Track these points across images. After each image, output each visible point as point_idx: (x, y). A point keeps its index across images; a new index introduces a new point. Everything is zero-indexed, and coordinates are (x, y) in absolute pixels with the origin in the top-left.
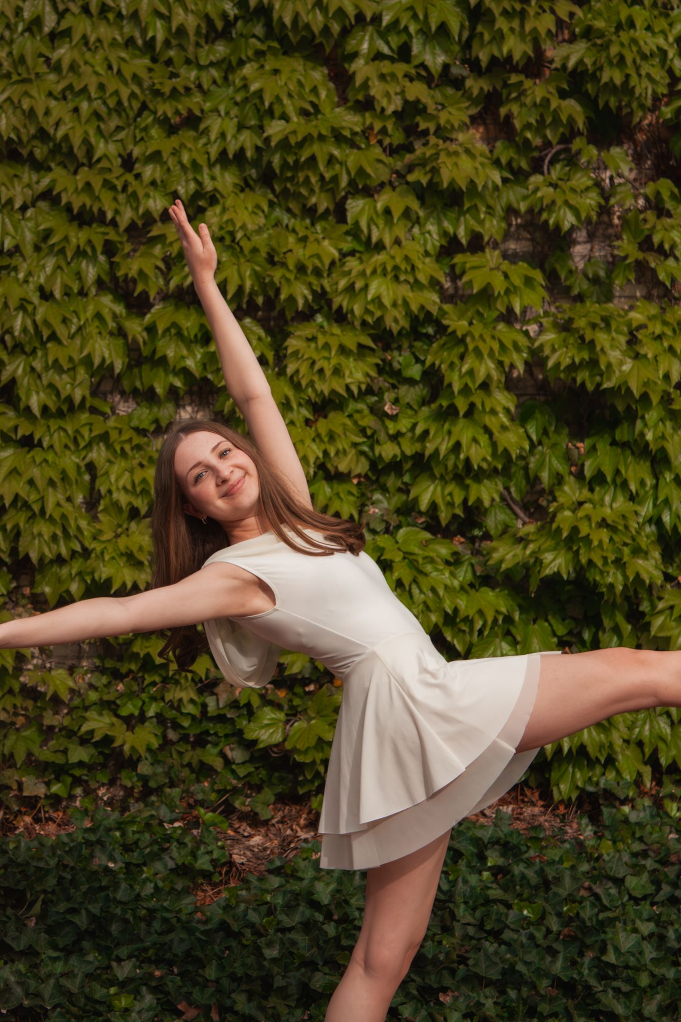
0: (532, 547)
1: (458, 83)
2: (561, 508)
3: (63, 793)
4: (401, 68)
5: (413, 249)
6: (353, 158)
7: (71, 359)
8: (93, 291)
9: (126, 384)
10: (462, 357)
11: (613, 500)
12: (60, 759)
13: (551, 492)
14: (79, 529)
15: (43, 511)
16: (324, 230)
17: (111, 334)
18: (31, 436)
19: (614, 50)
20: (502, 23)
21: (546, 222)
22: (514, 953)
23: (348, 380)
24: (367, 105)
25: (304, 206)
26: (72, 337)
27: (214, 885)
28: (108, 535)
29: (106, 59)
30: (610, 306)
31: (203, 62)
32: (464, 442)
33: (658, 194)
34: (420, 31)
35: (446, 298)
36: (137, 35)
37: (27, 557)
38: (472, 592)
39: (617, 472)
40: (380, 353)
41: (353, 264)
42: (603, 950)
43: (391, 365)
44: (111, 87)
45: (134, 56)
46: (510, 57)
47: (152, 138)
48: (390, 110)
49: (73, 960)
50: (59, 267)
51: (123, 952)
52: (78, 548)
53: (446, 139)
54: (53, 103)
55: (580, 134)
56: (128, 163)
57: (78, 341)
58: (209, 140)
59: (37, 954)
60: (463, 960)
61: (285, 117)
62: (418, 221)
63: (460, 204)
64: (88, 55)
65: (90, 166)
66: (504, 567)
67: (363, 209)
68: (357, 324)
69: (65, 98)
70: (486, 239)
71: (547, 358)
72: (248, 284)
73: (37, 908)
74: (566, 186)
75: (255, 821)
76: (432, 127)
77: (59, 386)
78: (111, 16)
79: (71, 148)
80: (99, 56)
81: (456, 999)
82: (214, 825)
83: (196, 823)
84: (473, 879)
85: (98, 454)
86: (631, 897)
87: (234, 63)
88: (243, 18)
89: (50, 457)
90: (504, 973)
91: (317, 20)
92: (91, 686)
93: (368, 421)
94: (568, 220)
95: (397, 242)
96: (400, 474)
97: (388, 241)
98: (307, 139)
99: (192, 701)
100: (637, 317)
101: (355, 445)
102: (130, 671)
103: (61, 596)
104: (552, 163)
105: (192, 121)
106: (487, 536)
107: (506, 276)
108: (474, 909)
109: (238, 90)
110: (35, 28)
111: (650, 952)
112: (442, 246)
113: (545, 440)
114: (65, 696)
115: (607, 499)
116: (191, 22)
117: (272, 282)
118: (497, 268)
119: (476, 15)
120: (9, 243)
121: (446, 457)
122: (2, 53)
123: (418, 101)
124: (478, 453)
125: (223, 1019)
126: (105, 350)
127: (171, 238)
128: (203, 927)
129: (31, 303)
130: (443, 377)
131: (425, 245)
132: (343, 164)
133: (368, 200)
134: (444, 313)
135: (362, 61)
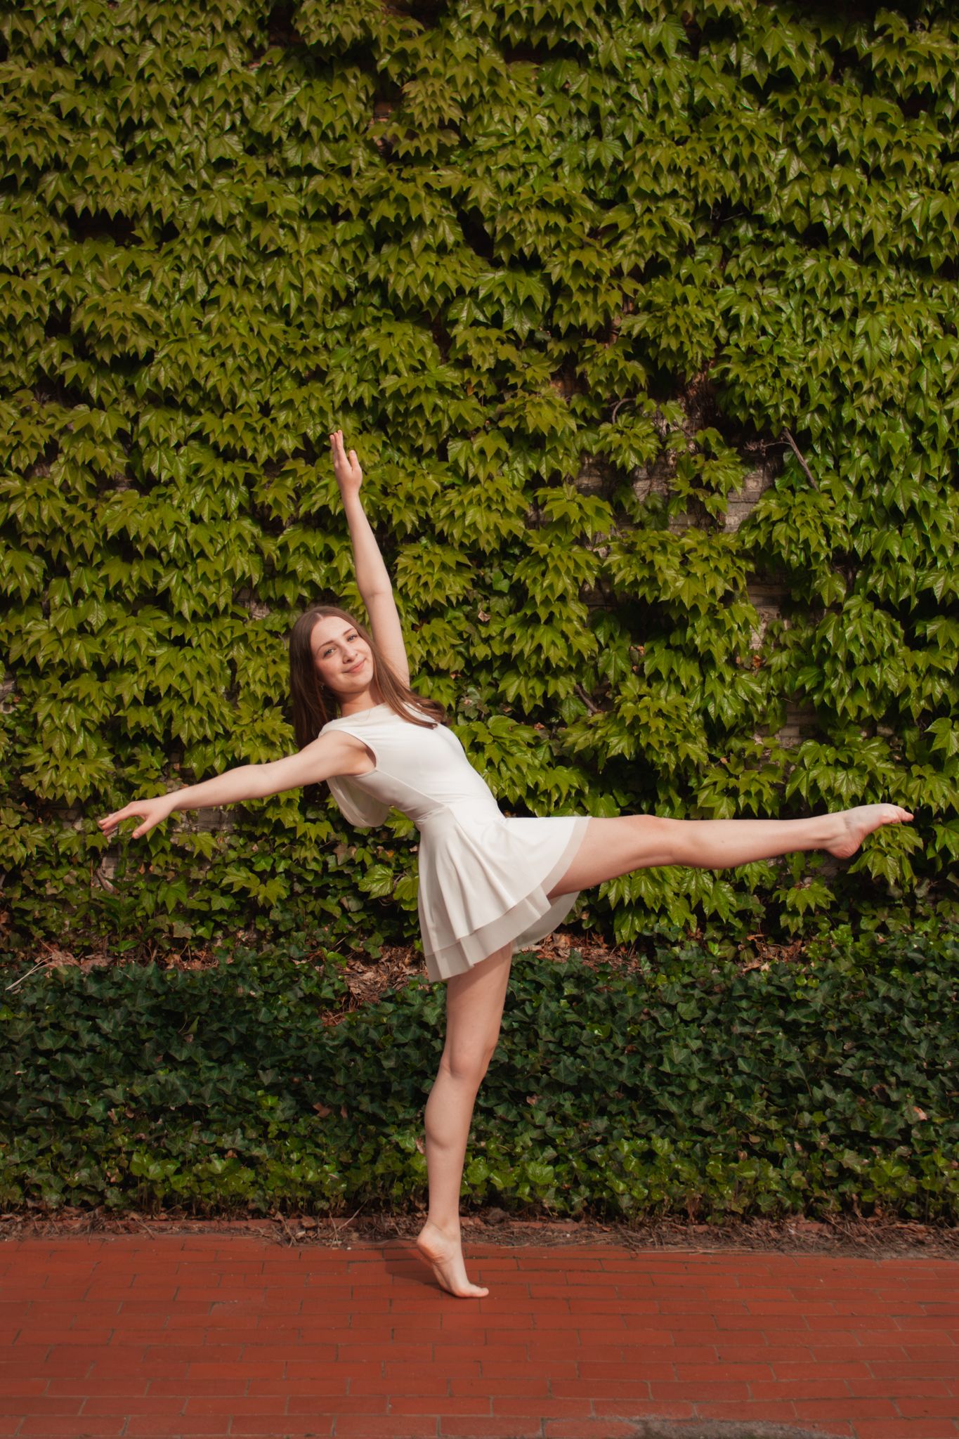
0: (600, 732)
1: (541, 346)
2: (625, 700)
3: (207, 936)
4: (494, 333)
5: (503, 483)
6: (453, 408)
7: (216, 573)
8: (235, 516)
9: (261, 594)
10: (543, 574)
11: (668, 694)
12: (204, 907)
13: (617, 687)
14: (222, 714)
15: (192, 700)
16: (429, 466)
17: (250, 552)
18: (183, 637)
19: (671, 321)
20: (578, 298)
21: (614, 462)
22: (588, 1065)
23: (448, 592)
24: (465, 363)
25: (412, 446)
26: (217, 554)
27: (335, 1012)
28: (246, 720)
29: (249, 323)
30: (666, 532)
31: (328, 326)
32: (545, 645)
33: (706, 440)
34: (511, 303)
35: (530, 524)
36: (274, 303)
37: (178, 737)
38: (550, 770)
39: (672, 671)
40: (474, 570)
41: (452, 495)
42: (660, 1062)
43: (483, 580)
44: (252, 348)
45: (271, 321)
46: (585, 326)
47: (285, 388)
48: (484, 369)
49: (226, 1068)
50: (207, 496)
51: (267, 1062)
52: (221, 731)
53: (531, 392)
54: (204, 359)
55: (642, 389)
56: (265, 409)
57: (222, 558)
58: (333, 390)
59: (195, 1064)
60: (545, 1070)
61: (397, 372)
62: (507, 460)
63: (542, 447)
64: (233, 320)
65: (234, 411)
66: (576, 749)
67: (461, 449)
68: (456, 545)
69: (213, 355)
70: (564, 475)
71: (614, 575)
73: (194, 1027)
74: (630, 433)
75: (367, 959)
76: (519, 382)
77: (206, 594)
78: (253, 287)
79: (218, 397)
80: (243, 320)
81: (540, 1101)
82: (335, 962)
83: (320, 960)
84: (553, 1005)
85: (239, 653)
86: (682, 1020)
87: (355, 326)
88: (363, 290)
90: (579, 1080)
91: (425, 293)
92: (231, 847)
93: (464, 626)
94: (632, 461)
96: (490, 671)
97: (482, 477)
98: (416, 391)
99: (315, 859)
100: (688, 542)
101: (453, 646)
102: (263, 834)
104: (618, 413)
105: (319, 375)
106: (562, 724)
107: (580, 507)
108: (554, 1030)
109: (358, 350)
110: (189, 297)
111: (698, 1064)
112: (527, 482)
113: (611, 644)
114: (209, 854)
115: (663, 693)
116: (320, 293)
117: (385, 510)
118: (573, 500)
119: (557, 290)
120: (165, 476)
121: (529, 657)
122: (161, 317)
123: (508, 360)
124: (556, 654)
125: (350, 1117)
126: (245, 565)
127: (300, 472)
128: (331, 1043)
129: (183, 525)
130: (527, 590)
131: (512, 480)
132: (445, 412)
133: (466, 442)
134: (528, 537)
135: (462, 327)
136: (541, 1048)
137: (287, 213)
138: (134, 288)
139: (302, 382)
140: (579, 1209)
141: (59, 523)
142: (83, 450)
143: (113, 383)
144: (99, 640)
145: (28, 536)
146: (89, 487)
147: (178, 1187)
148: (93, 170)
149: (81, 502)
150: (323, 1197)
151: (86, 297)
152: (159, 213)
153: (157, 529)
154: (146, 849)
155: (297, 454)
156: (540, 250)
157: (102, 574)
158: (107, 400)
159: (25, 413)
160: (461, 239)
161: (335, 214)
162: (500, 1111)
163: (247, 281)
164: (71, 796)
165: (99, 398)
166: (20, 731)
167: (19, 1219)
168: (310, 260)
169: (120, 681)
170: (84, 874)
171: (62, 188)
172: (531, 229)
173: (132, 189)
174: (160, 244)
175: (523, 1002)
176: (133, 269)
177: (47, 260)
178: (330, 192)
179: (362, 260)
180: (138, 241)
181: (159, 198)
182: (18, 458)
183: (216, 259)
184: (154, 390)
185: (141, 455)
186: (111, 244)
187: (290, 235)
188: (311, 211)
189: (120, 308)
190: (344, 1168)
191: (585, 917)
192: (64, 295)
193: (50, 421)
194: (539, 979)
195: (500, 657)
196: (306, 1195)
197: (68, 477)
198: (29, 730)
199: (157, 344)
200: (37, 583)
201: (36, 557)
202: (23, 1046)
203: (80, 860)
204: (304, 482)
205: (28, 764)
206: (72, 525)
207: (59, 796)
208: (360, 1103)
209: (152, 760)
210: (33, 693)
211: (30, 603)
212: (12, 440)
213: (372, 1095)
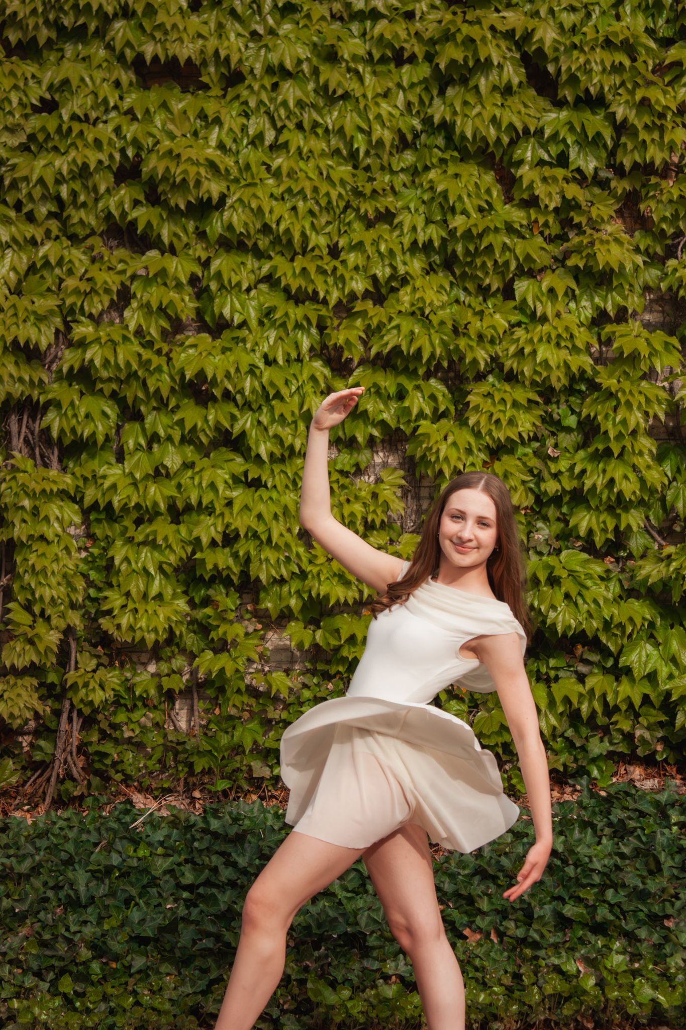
0: (674, 565)
1: (603, 184)
4: (560, 172)
5: (570, 320)
6: (520, 247)
7: (293, 413)
8: (307, 358)
10: (615, 409)
14: (298, 555)
15: (269, 540)
16: (495, 305)
17: (322, 393)
18: (259, 478)
20: (643, 135)
21: (683, 297)
23: (521, 429)
24: (532, 202)
25: (480, 286)
26: (291, 396)
29: (318, 167)
31: (395, 168)
32: (617, 479)
34: (577, 142)
35: (597, 361)
36: (341, 146)
37: (258, 580)
38: (622, 602)
40: (543, 407)
41: (520, 333)
43: (551, 416)
44: (324, 188)
45: (339, 164)
46: (652, 163)
47: (355, 231)
48: (551, 208)
50: (281, 338)
52: (297, 571)
53: (597, 230)
54: (274, 203)
56: (334, 251)
57: (297, 399)
58: (402, 231)
60: (675, 895)
61: (464, 212)
62: (574, 297)
63: (610, 282)
64: (302, 164)
65: (303, 255)
66: (650, 581)
67: (528, 288)
68: (527, 383)
69: (283, 199)
70: (630, 311)
72: (438, 351)
76: (583, 220)
77: (284, 437)
78: (320, 131)
79: (290, 242)
80: (312, 163)
81: (677, 924)
84: (666, 831)
87: (420, 168)
88: (426, 131)
89: (274, 495)
91: (492, 134)
93: (534, 462)
95: (558, 315)
96: (559, 506)
97: (550, 314)
98: (487, 230)
101: (524, 482)
102: (339, 672)
103: (281, 610)
104: (684, 250)
105: (387, 217)
106: (630, 556)
107: (647, 340)
108: (673, 855)
109: (424, 192)
110: (257, 142)
112: (593, 318)
113: (678, 477)
114: (284, 694)
117: (457, 349)
118: (639, 335)
119: (621, 128)
120: (237, 319)
121: (601, 493)
122: (230, 162)
123: (574, 199)
124: (629, 488)
125: (502, 942)
127: (371, 314)
128: (462, 872)
129: (258, 368)
130: (599, 425)
131: (579, 317)
132: (512, 251)
133: (532, 280)
134: (597, 373)
135: (527, 167)
136: (666, 873)
137: (355, 58)
138: (202, 134)
141: (135, 367)
142: (155, 295)
143: (185, 231)
144: (173, 483)
145: (102, 381)
146: (164, 333)
147: (354, 1012)
148: (161, 17)
149: (156, 347)
150: (496, 1018)
151: (158, 142)
152: (227, 59)
153: (232, 371)
154: (222, 690)
155: (367, 294)
156: (606, 89)
157: (176, 418)
158: (178, 246)
159: (93, 260)
160: (524, 79)
161: (400, 58)
162: (643, 933)
163: (316, 124)
164: (150, 638)
165: (171, 245)
166: (93, 575)
168: (377, 104)
169: (197, 523)
170: (158, 716)
171: (130, 36)
172: (597, 68)
173: (200, 36)
174: (225, 90)
175: (635, 829)
176: (202, 116)
177: (116, 107)
178: (396, 35)
179: (427, 103)
180: (206, 87)
181: (226, 44)
182: (91, 304)
183: (285, 103)
184: (227, 234)
185: (211, 299)
186: (177, 90)
187: (355, 78)
188: (377, 55)
189: (193, 153)
190: (509, 990)
191: (659, 748)
192: (135, 142)
193: (120, 267)
194: (640, 808)
195: (570, 492)
196: (480, 1017)
197: (142, 322)
198: (104, 573)
199: (228, 188)
200: (111, 428)
201: (110, 402)
202: (166, 882)
203: (156, 702)
204: (375, 322)
205: (105, 608)
206: (147, 370)
207: (137, 640)
208: (507, 928)
209: (228, 601)
210: (107, 537)
211: (103, 447)
212: (85, 287)
213: (516, 921)
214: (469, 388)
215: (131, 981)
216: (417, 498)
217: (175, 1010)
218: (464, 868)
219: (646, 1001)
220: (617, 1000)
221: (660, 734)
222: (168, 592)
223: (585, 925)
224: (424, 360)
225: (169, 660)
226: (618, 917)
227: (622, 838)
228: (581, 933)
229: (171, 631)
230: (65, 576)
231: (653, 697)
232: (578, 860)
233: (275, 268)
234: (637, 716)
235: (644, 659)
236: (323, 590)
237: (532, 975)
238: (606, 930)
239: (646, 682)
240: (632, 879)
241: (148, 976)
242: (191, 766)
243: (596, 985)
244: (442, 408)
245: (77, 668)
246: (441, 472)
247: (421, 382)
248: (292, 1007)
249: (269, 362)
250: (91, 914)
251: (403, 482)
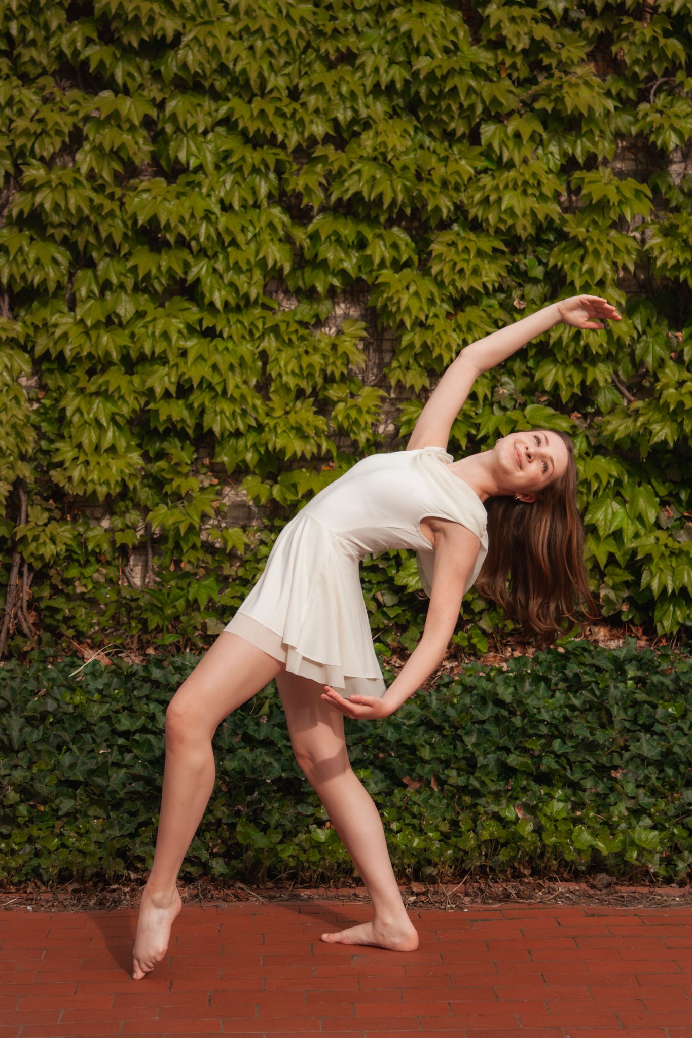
0: (642, 420)
1: (575, 25)
2: (666, 386)
4: (529, 12)
5: (538, 166)
6: (487, 90)
7: (248, 262)
8: (265, 204)
9: (291, 284)
10: (582, 259)
13: (656, 374)
14: (255, 407)
15: (225, 392)
16: (460, 152)
17: (280, 240)
18: (214, 328)
21: (654, 143)
22: (667, 740)
23: (485, 279)
24: (498, 44)
25: (444, 131)
26: (248, 243)
28: (279, 413)
29: (277, 4)
31: (357, 7)
35: (565, 210)
37: (210, 431)
38: (588, 459)
40: (508, 256)
41: (486, 180)
43: (518, 267)
44: (283, 26)
46: (623, 3)
47: (315, 72)
48: (520, 47)
50: (237, 183)
52: (254, 423)
53: (566, 73)
54: (232, 42)
55: (681, 68)
56: (294, 94)
57: (253, 246)
58: (364, 73)
60: (626, 748)
61: (430, 54)
62: (542, 141)
63: (578, 129)
65: (263, 95)
66: (617, 436)
67: (494, 133)
68: (491, 231)
69: (241, 38)
70: (600, 158)
71: (656, 258)
72: (400, 197)
74: (671, 112)
76: (553, 62)
77: (239, 285)
79: (247, 81)
81: (625, 775)
82: (381, 653)
84: (621, 686)
87: (384, 8)
90: (662, 754)
92: (262, 542)
93: (499, 314)
94: (673, 140)
95: (525, 161)
96: (525, 360)
97: (517, 160)
98: (451, 72)
103: (238, 465)
104: (657, 93)
105: (349, 58)
106: (598, 413)
107: (618, 188)
108: (626, 709)
109: (388, 31)
112: (562, 165)
113: (648, 330)
114: (240, 551)
117: (420, 195)
118: (609, 183)
120: (193, 163)
121: (567, 346)
123: (543, 40)
124: (596, 341)
125: (442, 790)
126: (276, 254)
127: (332, 158)
128: (407, 722)
129: (214, 214)
130: (565, 276)
131: (548, 164)
132: (479, 94)
133: (499, 125)
134: (564, 221)
135: (495, 6)
136: (618, 726)
139: (331, 66)
140: (683, 875)
141: (86, 211)
142: (109, 137)
143: (140, 71)
144: (126, 332)
145: (54, 226)
146: (116, 176)
147: (284, 856)
149: (108, 191)
150: (430, 862)
153: (187, 217)
154: (177, 546)
155: (327, 139)
157: (130, 264)
158: (132, 86)
159: (45, 100)
162: (588, 783)
164: (102, 490)
165: (125, 85)
166: (45, 426)
167: (126, 890)
169: (151, 374)
170: (111, 572)
175: (589, 683)
182: (42, 146)
184: (184, 76)
185: (167, 142)
190: (445, 838)
191: (625, 608)
193: (72, 108)
194: (597, 663)
195: (536, 345)
196: (413, 861)
197: (94, 165)
198: (56, 425)
199: (184, 26)
200: (63, 275)
201: (62, 249)
202: (101, 728)
203: (109, 557)
204: (335, 168)
205: (56, 459)
206: (100, 214)
207: (89, 492)
208: (448, 777)
209: (182, 454)
210: (59, 388)
211: (55, 295)
212: (36, 128)
213: (458, 770)
214: (432, 237)
215: (59, 824)
216: (379, 351)
217: (101, 853)
218: (409, 719)
219: (585, 848)
220: (555, 846)
221: (625, 594)
222: (122, 444)
223: (529, 775)
224: (385, 206)
225: (123, 514)
226: (565, 769)
227: (576, 692)
228: (525, 782)
229: (124, 484)
230: (14, 426)
231: (618, 556)
232: (526, 711)
233: (232, 110)
234: (603, 575)
235: (609, 517)
236: (280, 443)
237: (470, 822)
238: (551, 779)
239: (612, 541)
240: (580, 729)
241: (76, 819)
242: (144, 622)
243: (534, 831)
244: (404, 258)
245: (27, 522)
246: (402, 324)
247: (383, 231)
248: (222, 851)
249: (226, 207)
250: (22, 758)
251: (364, 334)
